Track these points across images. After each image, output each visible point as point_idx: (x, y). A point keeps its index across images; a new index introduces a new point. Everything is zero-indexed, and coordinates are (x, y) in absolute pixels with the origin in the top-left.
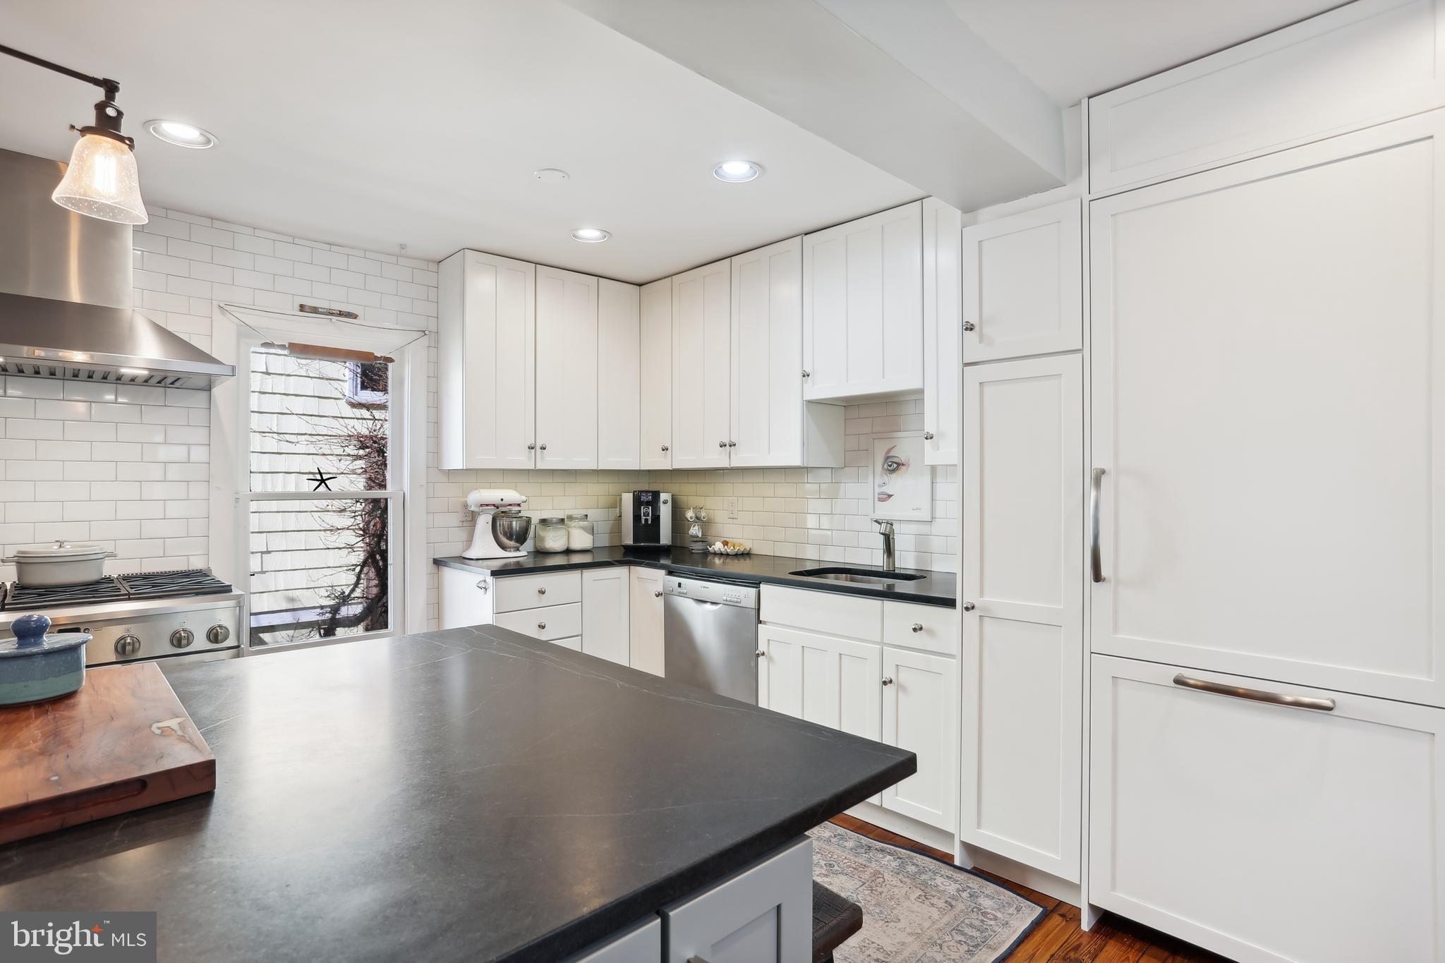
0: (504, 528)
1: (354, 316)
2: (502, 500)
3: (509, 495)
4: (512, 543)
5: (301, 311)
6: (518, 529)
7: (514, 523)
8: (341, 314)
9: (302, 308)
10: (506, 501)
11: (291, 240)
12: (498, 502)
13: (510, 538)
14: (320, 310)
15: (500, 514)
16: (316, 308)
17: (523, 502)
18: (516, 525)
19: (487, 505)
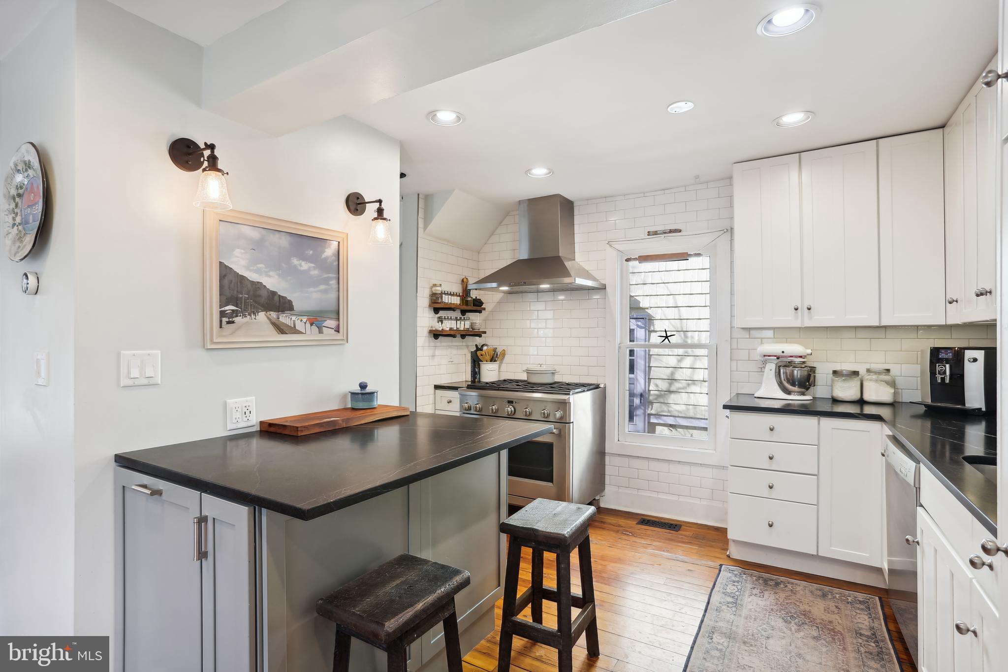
0: (787, 376)
1: (680, 231)
2: (783, 352)
3: (793, 349)
4: (796, 389)
5: (648, 235)
6: (799, 377)
7: (795, 372)
8: (671, 231)
9: (649, 233)
10: (787, 353)
11: (642, 195)
12: (779, 353)
13: (793, 385)
14: (658, 232)
15: (784, 364)
16: (656, 231)
17: (808, 355)
18: (797, 373)
19: (769, 356)
